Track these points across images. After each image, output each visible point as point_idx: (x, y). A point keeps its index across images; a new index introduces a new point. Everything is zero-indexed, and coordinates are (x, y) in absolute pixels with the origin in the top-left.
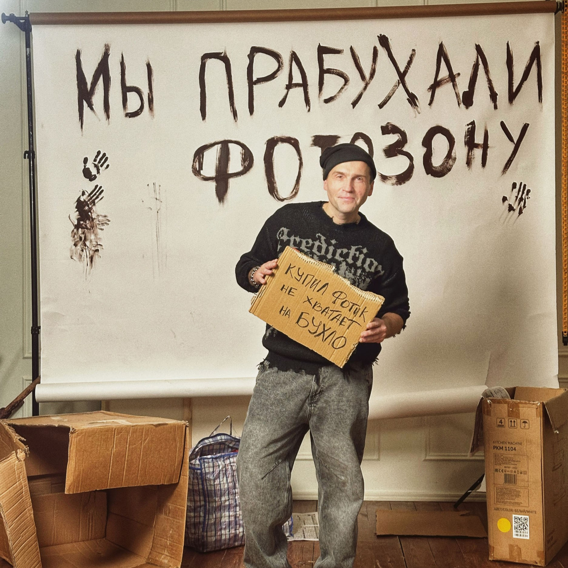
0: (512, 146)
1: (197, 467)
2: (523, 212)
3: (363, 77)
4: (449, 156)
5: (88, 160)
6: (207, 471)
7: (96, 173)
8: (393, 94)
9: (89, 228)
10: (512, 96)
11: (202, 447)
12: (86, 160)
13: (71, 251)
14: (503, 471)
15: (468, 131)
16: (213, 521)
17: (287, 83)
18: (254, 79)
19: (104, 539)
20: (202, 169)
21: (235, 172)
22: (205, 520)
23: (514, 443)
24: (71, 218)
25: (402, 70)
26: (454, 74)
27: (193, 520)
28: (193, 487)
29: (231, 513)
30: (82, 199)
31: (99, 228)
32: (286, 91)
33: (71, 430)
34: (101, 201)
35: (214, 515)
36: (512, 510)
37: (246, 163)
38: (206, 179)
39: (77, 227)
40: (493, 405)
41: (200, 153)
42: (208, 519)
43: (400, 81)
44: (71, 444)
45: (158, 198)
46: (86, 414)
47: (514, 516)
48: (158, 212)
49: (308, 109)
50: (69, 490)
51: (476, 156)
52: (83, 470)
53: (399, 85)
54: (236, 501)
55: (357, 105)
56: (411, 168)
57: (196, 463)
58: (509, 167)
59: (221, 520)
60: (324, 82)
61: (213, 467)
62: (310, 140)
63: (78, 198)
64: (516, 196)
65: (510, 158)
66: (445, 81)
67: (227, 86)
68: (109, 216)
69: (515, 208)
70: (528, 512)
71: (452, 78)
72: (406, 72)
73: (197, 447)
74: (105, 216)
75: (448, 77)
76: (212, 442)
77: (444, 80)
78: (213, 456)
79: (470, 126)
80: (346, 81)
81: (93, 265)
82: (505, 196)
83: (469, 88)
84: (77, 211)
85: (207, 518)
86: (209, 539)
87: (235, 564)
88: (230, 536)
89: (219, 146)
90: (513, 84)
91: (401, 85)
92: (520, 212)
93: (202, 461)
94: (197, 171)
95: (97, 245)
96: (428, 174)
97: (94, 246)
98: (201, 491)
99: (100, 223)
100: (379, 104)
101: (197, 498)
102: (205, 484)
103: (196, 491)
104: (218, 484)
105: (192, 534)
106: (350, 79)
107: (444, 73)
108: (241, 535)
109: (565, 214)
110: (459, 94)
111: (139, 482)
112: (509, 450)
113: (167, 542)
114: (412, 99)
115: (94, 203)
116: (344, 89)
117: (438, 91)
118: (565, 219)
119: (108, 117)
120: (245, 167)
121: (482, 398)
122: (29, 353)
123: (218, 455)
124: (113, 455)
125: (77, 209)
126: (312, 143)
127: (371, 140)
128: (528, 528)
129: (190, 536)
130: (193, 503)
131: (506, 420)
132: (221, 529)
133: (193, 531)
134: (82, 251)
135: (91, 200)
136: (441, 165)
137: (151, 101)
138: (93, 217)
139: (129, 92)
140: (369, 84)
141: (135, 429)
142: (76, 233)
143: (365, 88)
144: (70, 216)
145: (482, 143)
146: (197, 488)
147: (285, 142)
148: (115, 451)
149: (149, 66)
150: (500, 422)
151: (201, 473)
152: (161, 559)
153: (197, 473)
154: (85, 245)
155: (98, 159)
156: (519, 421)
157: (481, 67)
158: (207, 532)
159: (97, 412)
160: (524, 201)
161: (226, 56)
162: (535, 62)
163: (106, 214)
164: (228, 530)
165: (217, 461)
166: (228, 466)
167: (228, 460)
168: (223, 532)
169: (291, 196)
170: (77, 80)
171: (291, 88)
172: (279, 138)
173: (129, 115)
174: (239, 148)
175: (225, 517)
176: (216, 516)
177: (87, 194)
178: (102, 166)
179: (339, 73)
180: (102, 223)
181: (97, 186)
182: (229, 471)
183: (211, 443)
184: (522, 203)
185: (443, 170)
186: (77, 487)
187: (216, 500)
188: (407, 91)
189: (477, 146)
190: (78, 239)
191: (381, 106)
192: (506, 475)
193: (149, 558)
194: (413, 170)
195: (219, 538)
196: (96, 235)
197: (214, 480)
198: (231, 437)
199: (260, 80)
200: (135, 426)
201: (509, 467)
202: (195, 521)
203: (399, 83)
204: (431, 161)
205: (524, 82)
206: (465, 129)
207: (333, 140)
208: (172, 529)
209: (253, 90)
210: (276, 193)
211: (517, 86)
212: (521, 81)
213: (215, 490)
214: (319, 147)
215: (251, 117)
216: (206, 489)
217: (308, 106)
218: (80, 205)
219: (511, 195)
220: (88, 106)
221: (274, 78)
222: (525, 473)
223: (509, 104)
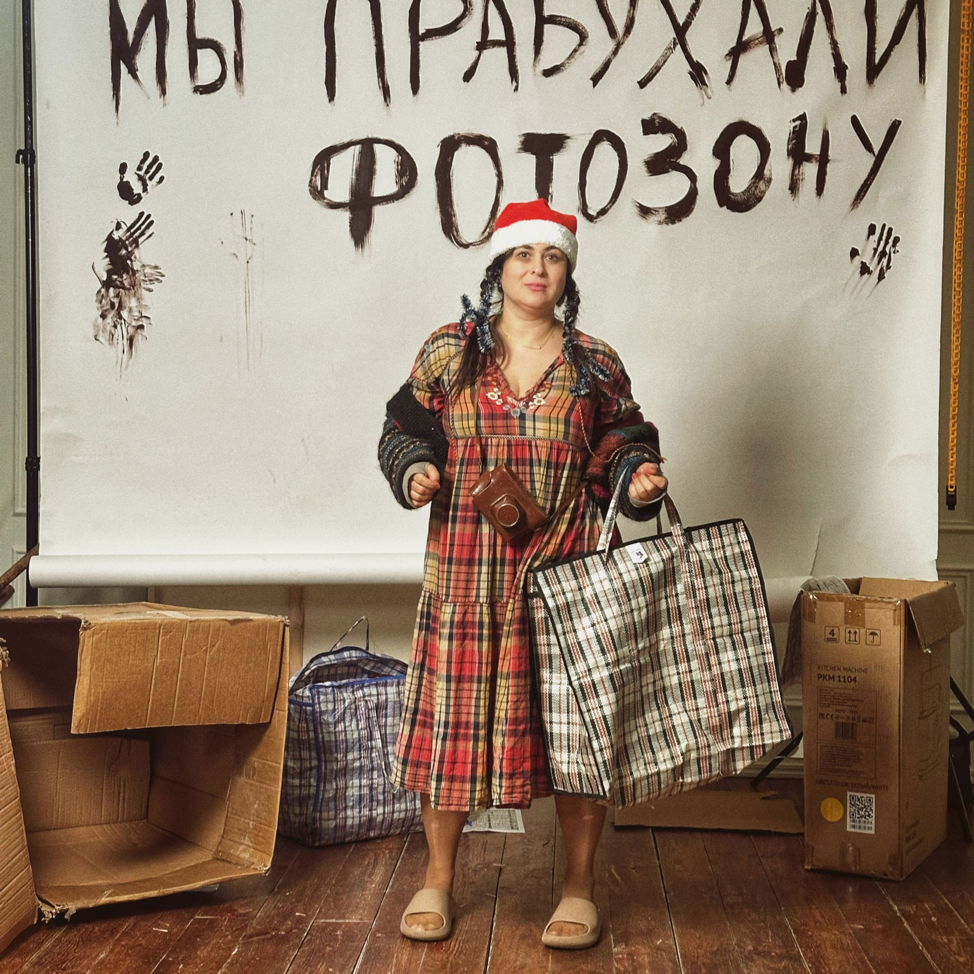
0: (870, 160)
1: (306, 700)
2: (885, 276)
3: (612, 32)
4: (759, 175)
5: (127, 167)
6: (323, 709)
7: (141, 191)
8: (665, 62)
9: (128, 286)
10: (873, 71)
11: (318, 669)
12: (123, 168)
13: (96, 326)
14: (834, 717)
15: (794, 132)
16: (331, 794)
17: (479, 40)
18: (422, 31)
19: (145, 821)
20: (326, 188)
21: (385, 195)
22: (318, 791)
23: (854, 670)
24: (96, 270)
25: (681, 20)
26: (773, 30)
27: (297, 792)
28: (299, 736)
29: (364, 782)
30: (116, 237)
31: (144, 288)
32: (477, 53)
33: (83, 623)
34: (149, 239)
35: (334, 784)
36: (846, 784)
37: (404, 181)
38: (334, 206)
39: (107, 284)
40: (818, 602)
41: (323, 160)
42: (324, 790)
43: (677, 41)
44: (83, 647)
45: (248, 238)
46: (116, 605)
47: (849, 793)
48: (248, 262)
49: (513, 88)
50: (78, 727)
51: (806, 176)
52: (104, 694)
53: (674, 48)
54: (372, 762)
55: (601, 81)
56: (692, 195)
57: (304, 695)
58: (864, 196)
59: (345, 792)
60: (545, 38)
61: (334, 702)
62: (517, 142)
63: (108, 234)
64: (874, 249)
65: (866, 181)
66: (757, 41)
67: (373, 42)
68: (162, 267)
69: (871, 269)
70: (874, 787)
71: (769, 36)
72: (687, 24)
73: (307, 668)
74: (156, 267)
75: (761, 35)
76: (334, 660)
77: (754, 40)
78: (335, 684)
79: (798, 123)
80: (583, 37)
81: (133, 352)
82: (856, 247)
83: (798, 55)
84: (107, 257)
85: (322, 788)
86: (324, 824)
87: (368, 865)
88: (360, 821)
89: (358, 148)
90: (875, 49)
91: (678, 47)
92: (881, 277)
93: (315, 691)
94: (318, 192)
95: (142, 317)
96: (721, 205)
97: (135, 319)
98: (313, 742)
99: (147, 279)
100: (639, 80)
101: (305, 754)
102: (320, 731)
103: (304, 742)
104: (342, 732)
105: (296, 815)
106: (589, 35)
107: (755, 27)
108: (380, 818)
109: (957, 281)
110: (780, 66)
111: (202, 719)
112: (845, 681)
113: (249, 824)
114: (698, 73)
115: (136, 243)
116: (578, 53)
117: (743, 59)
119: (163, 92)
120: (401, 186)
121: (801, 591)
122: (22, 507)
123: (344, 681)
124: (157, 670)
125: (106, 254)
126: (520, 146)
127: (623, 144)
128: (874, 815)
129: (292, 818)
130: (299, 762)
131: (842, 631)
132: (345, 809)
133: (297, 810)
134: (115, 327)
135: (132, 238)
136: (745, 190)
137: (239, 65)
138: (135, 269)
139: (201, 48)
140: (622, 44)
141: (196, 627)
142: (105, 295)
143: (615, 52)
144: (95, 265)
145: (818, 153)
146: (306, 737)
147: (473, 144)
148: (161, 663)
149: (236, 3)
150: (830, 633)
151: (313, 712)
152: (238, 853)
153: (306, 710)
154: (121, 317)
155: (145, 167)
156: (863, 631)
157: (820, 18)
158: (321, 812)
160: (887, 256)
162: (915, 11)
163: (158, 264)
164: (358, 810)
165: (341, 692)
166: (360, 701)
167: (360, 691)
168: (349, 812)
169: (481, 238)
170: (111, 26)
171: (486, 49)
172: (462, 136)
173: (201, 89)
174: (392, 154)
175: (353, 787)
176: (337, 785)
177: (124, 228)
178: (151, 178)
179: (570, 23)
180: (151, 278)
181: (142, 214)
182: (362, 710)
183: (333, 662)
184: (885, 261)
185: (748, 199)
186: (92, 722)
187: (337, 758)
188: (689, 57)
189: (809, 158)
190: (108, 307)
191: (643, 84)
192: (837, 724)
193: (218, 851)
194: (695, 199)
195: (341, 822)
196: (138, 300)
197: (336, 724)
198: (368, 653)
199: (432, 33)
200: (195, 621)
201: (844, 711)
202: (300, 794)
203: (675, 44)
204: (727, 183)
205: (893, 47)
206: (788, 127)
207: (556, 142)
208: (257, 802)
209: (418, 50)
210: (455, 233)
211: (881, 54)
212: (889, 45)
213: (336, 741)
214: (533, 154)
215: (415, 98)
216: (321, 739)
217: (514, 82)
218: (113, 247)
219: (865, 246)
220: (129, 72)
221: (456, 30)
222: (871, 720)
223: (867, 85)
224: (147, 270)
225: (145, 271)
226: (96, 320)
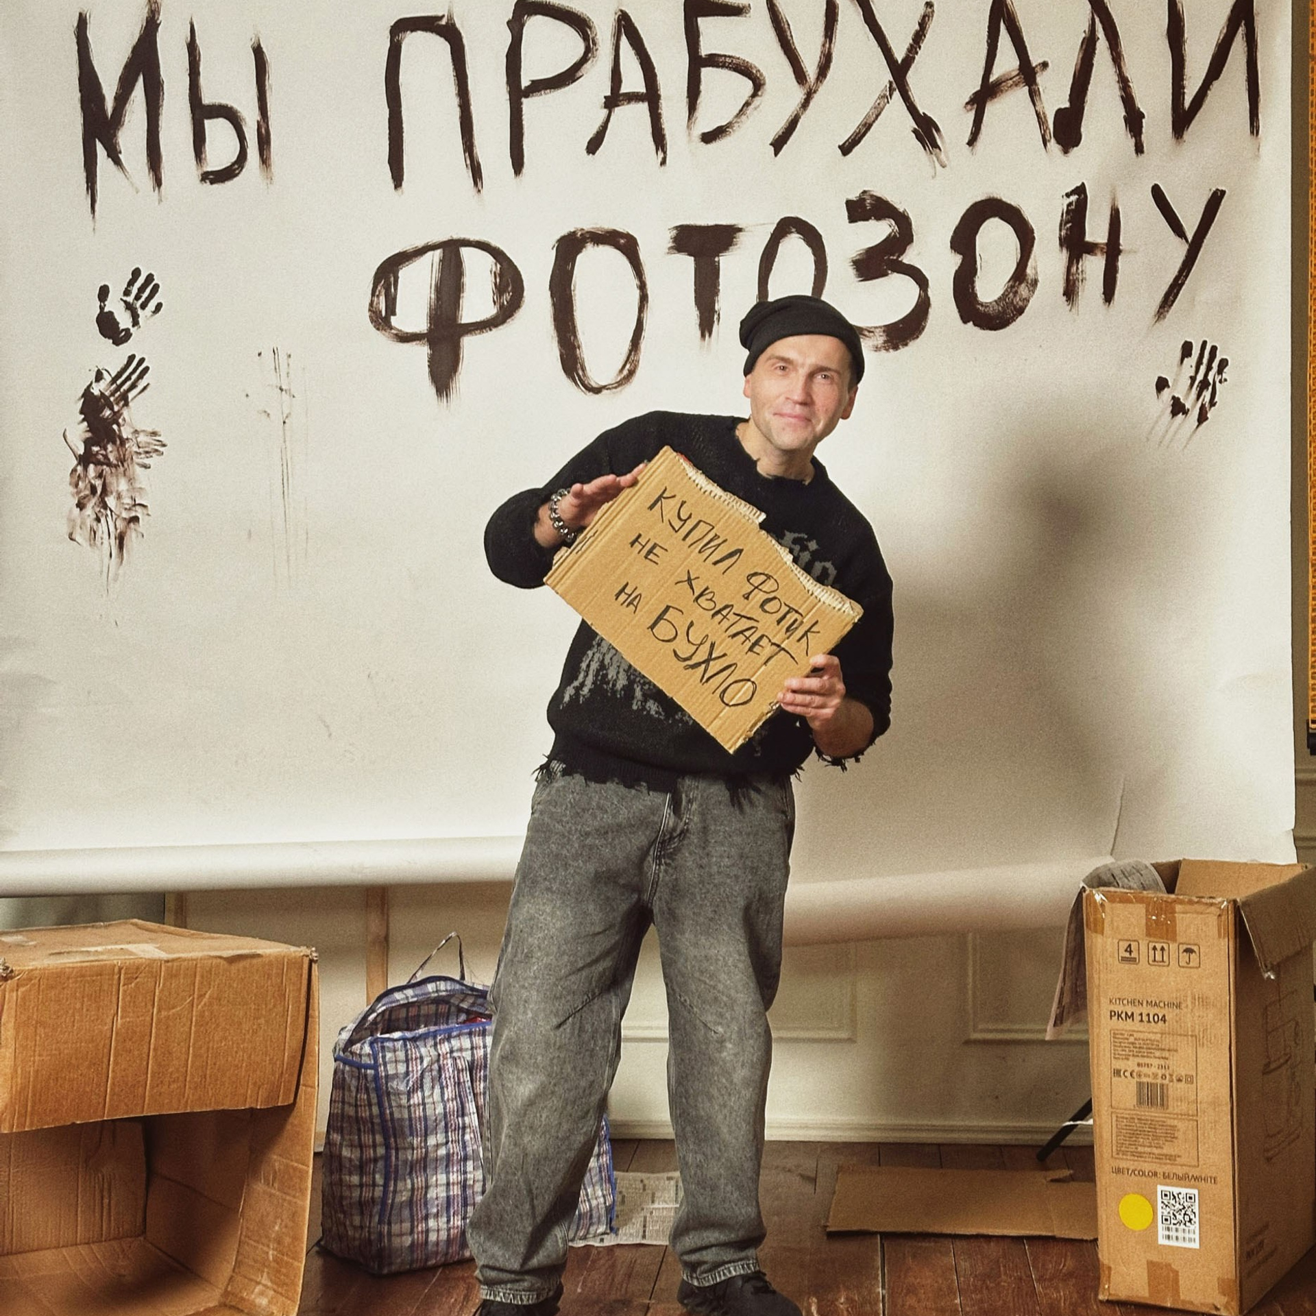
0: (1179, 250)
1: (366, 1060)
2: (1209, 415)
3: (800, 76)
4: (1020, 275)
5: (108, 292)
6: (391, 1072)
7: (129, 326)
8: (877, 117)
9: (115, 462)
10: (1182, 119)
11: (388, 1011)
12: (104, 293)
13: (71, 521)
14: (1135, 1074)
15: (1068, 211)
16: (404, 1197)
17: (609, 94)
18: (525, 82)
19: (142, 1238)
20: (394, 313)
21: (478, 320)
22: (385, 1192)
23: (1162, 1005)
24: (69, 439)
25: (899, 55)
26: (1034, 65)
27: (356, 1194)
28: (357, 1112)
30: (96, 391)
31: (138, 464)
32: (606, 111)
34: (143, 394)
35: (409, 1181)
36: (1155, 1174)
37: (506, 297)
38: (405, 338)
39: (85, 460)
40: (1108, 906)
41: (388, 273)
42: (395, 1192)
43: (894, 85)
45: (284, 387)
47: (1160, 1188)
48: (284, 422)
49: (660, 160)
51: (1088, 275)
52: (37, 1072)
53: (891, 95)
54: (464, 1147)
55: (785, 148)
56: (923, 306)
57: (363, 1052)
58: (1173, 302)
59: (426, 1193)
60: (702, 87)
61: (407, 1061)
62: (666, 239)
63: (85, 387)
64: (1191, 377)
65: (1176, 279)
66: (1011, 82)
67: (455, 101)
68: (162, 433)
69: (1188, 406)
70: (1196, 1179)
71: (1028, 74)
72: (909, 60)
73: (371, 1010)
74: (154, 434)
75: (1017, 72)
76: (412, 997)
77: (1007, 80)
78: (407, 1034)
79: (1074, 198)
80: (758, 85)
81: (125, 555)
82: (1164, 376)
83: (1071, 100)
84: (84, 420)
85: (392, 1189)
86: (396, 1241)
88: (449, 1235)
89: (438, 254)
90: (1183, 88)
91: (897, 94)
92: (1202, 418)
93: (377, 1046)
94: (382, 319)
95: (135, 505)
96: (965, 321)
97: (126, 509)
98: (377, 1120)
99: (141, 450)
100: (841, 144)
101: (367, 1139)
102: (387, 1104)
103: (364, 1121)
104: (419, 1105)
105: (355, 1227)
106: (767, 81)
107: (1007, 62)
110: (1045, 117)
111: (191, 1103)
112: (1149, 1021)
113: (268, 1253)
114: (926, 131)
115: (124, 398)
116: (752, 106)
117: (993, 109)
120: (502, 306)
121: (1083, 887)
123: (422, 1030)
124: (117, 1034)
125: (83, 416)
126: (671, 244)
127: (820, 236)
128: (1197, 1220)
129: (350, 1233)
130: (358, 1150)
131: (1143, 948)
132: (426, 1218)
133: (357, 1220)
134: (98, 520)
135: (119, 393)
136: (1000, 298)
137: (264, 141)
138: (125, 436)
139: (210, 118)
140: (815, 92)
141: (174, 969)
142: (82, 475)
143: (805, 104)
144: (67, 433)
145: (1105, 241)
146: (368, 1113)
147: (604, 243)
148: (123, 1025)
149: (258, 52)
150: (1126, 951)
151: (376, 1077)
152: (253, 1296)
153: (366, 1075)
154: (105, 506)
155: (135, 290)
156: (1173, 946)
157: (1102, 45)
158: (390, 1224)
160: (1210, 388)
161: (454, 25)
162: (1241, 31)
163: (157, 429)
164: (445, 1219)
165: (417, 1047)
166: (445, 1058)
167: (446, 1043)
168: (432, 1223)
169: (619, 379)
170: (80, 91)
171: (618, 106)
172: (588, 232)
173: (211, 177)
174: (488, 260)
175: (437, 1186)
176: (413, 1184)
177: (107, 378)
178: (143, 306)
179: (737, 64)
180: (147, 449)
181: (132, 358)
182: (449, 1071)
183: (411, 1000)
184: (1207, 394)
185: (1004, 311)
186: (20, 1115)
187: (412, 1144)
188: (912, 109)
189: (1091, 248)
190: (87, 492)
191: (846, 149)
192: (1140, 1084)
193: (226, 1292)
194: (927, 313)
195: (421, 1238)
196: (131, 480)
197: (409, 1094)
198: (463, 984)
199: (542, 86)
200: (173, 960)
201: (1149, 1066)
202: (360, 1196)
203: (891, 90)
204: (973, 288)
205: (1211, 83)
206: (1061, 205)
207: (723, 237)
208: (279, 1221)
209: (521, 110)
210: (580, 373)
211: (1194, 93)
212: (1204, 81)
213: (410, 1119)
214: (690, 255)
215: (518, 179)
216: (388, 1117)
217: (660, 152)
218: (92, 406)
219: (1178, 374)
220: (109, 156)
221: (575, 80)
222: (1190, 1079)
223: (1174, 141)
224: (142, 438)
225: (139, 439)
226: (71, 511)
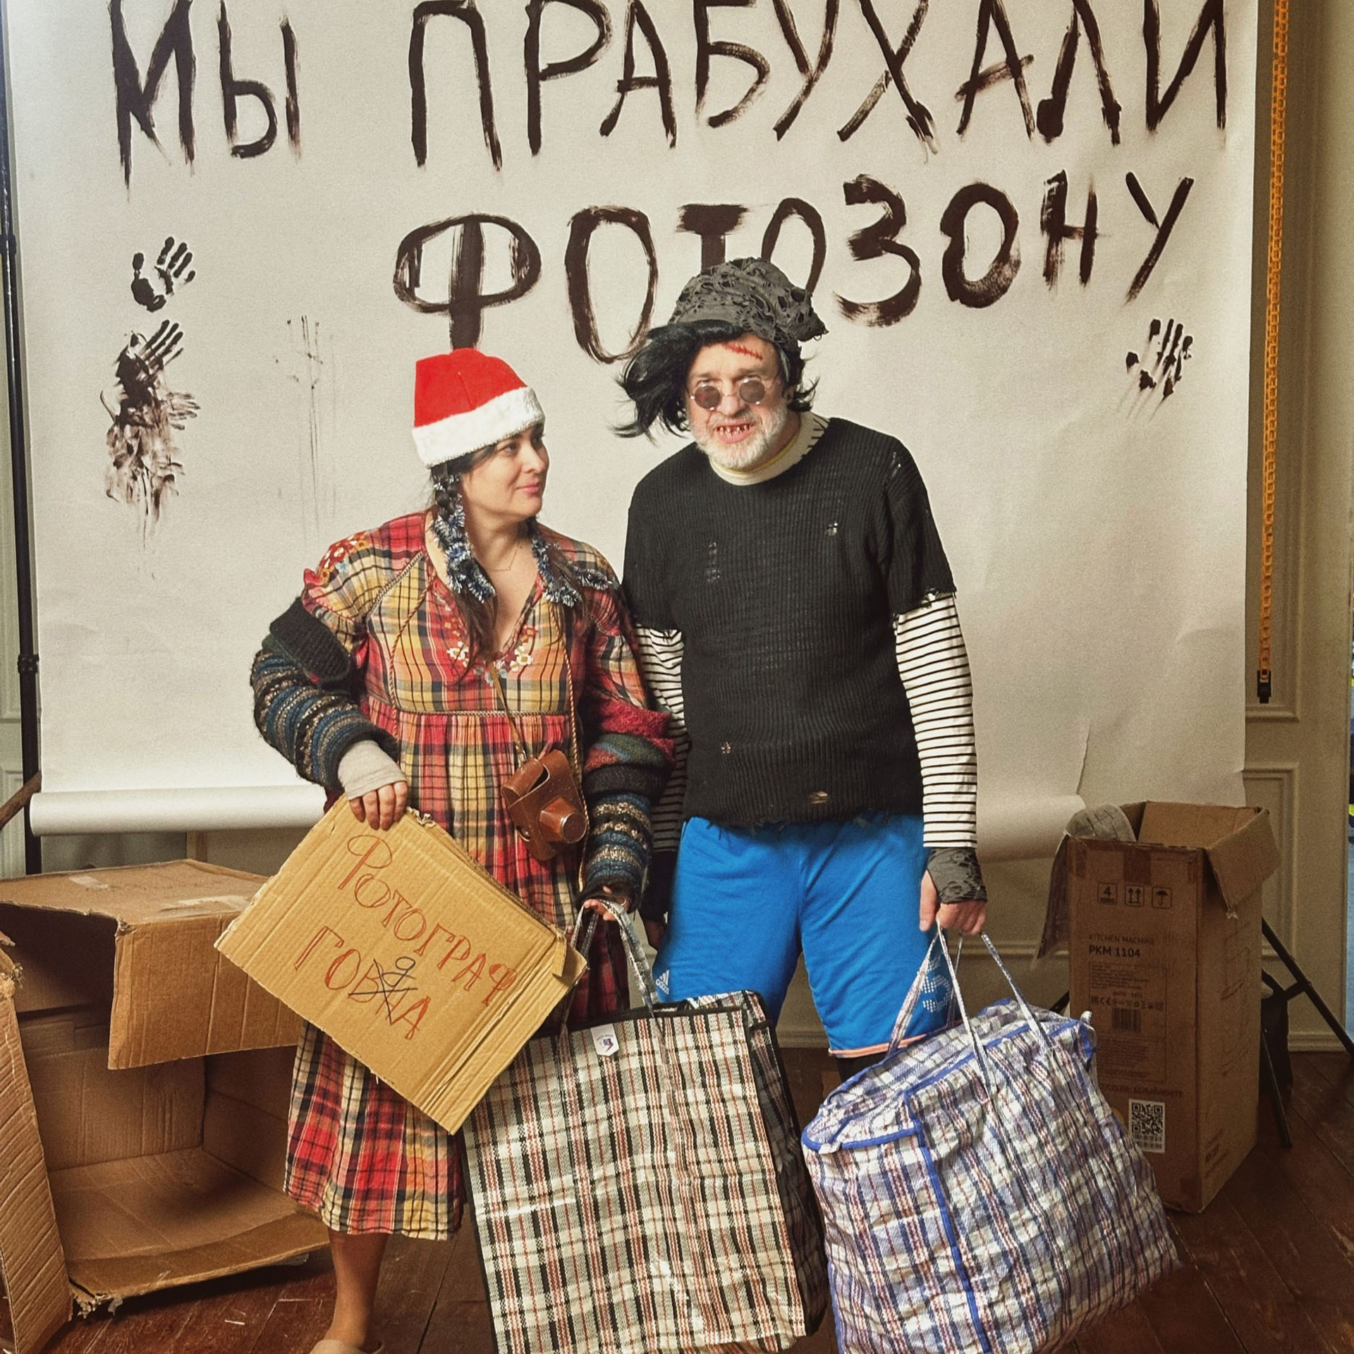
0: (1151, 234)
2: (1174, 388)
3: (802, 64)
4: (1003, 256)
5: (143, 260)
7: (164, 293)
8: (873, 105)
9: (150, 423)
10: (1155, 112)
12: (138, 261)
13: (109, 479)
14: (1110, 1002)
15: (1049, 198)
17: (622, 78)
18: (542, 66)
19: (199, 1149)
20: (417, 285)
21: (498, 292)
23: (1136, 940)
24: (106, 402)
25: (895, 47)
26: (1020, 59)
30: (131, 355)
31: (173, 425)
32: (618, 95)
33: (119, 926)
34: (177, 358)
36: (1127, 1089)
37: (524, 272)
38: (428, 309)
39: (121, 420)
40: (1090, 852)
41: (411, 247)
43: (890, 75)
44: (120, 957)
45: (312, 354)
46: (152, 866)
47: (1131, 1101)
48: (313, 387)
49: (670, 142)
50: (117, 1061)
51: (1066, 258)
52: (149, 1016)
53: (887, 85)
55: (788, 132)
56: (914, 285)
58: (1144, 283)
60: (710, 74)
62: (676, 217)
63: (121, 351)
64: (1159, 353)
65: (1147, 261)
66: (998, 74)
67: (476, 82)
68: (196, 396)
69: (1154, 380)
70: (1164, 1093)
71: (1014, 67)
72: (904, 52)
74: (188, 396)
75: (1004, 65)
79: (1055, 184)
80: (763, 72)
81: (160, 511)
82: (1134, 352)
83: (1053, 92)
84: (120, 382)
89: (459, 229)
90: (1157, 82)
91: (892, 83)
92: (1168, 391)
94: (406, 290)
95: (170, 464)
96: (953, 299)
97: (161, 468)
99: (175, 412)
100: (839, 130)
106: (771, 69)
107: (995, 55)
109: (1271, 397)
110: (1030, 107)
111: (279, 1039)
112: (1125, 955)
114: (919, 119)
115: (159, 363)
116: (756, 94)
117: (981, 99)
118: (1270, 408)
119: (190, 155)
120: (520, 279)
121: (1068, 835)
122: (14, 710)
124: (218, 978)
125: (119, 379)
126: (680, 223)
127: (819, 217)
128: (1163, 1129)
131: (1120, 888)
134: (135, 478)
135: (153, 358)
136: (985, 278)
137: (293, 118)
138: (160, 399)
139: (239, 94)
140: (816, 80)
142: (119, 435)
143: (807, 91)
144: (105, 396)
145: (1083, 225)
147: (617, 220)
148: (223, 970)
149: (287, 31)
150: (1105, 893)
154: (141, 465)
155: (168, 259)
156: (1148, 889)
157: (1083, 41)
159: (177, 864)
160: (1176, 363)
161: (474, 9)
162: (1211, 30)
163: (189, 392)
170: (115, 66)
171: (630, 90)
172: (601, 210)
173: (242, 151)
174: (507, 235)
177: (142, 343)
178: (177, 274)
179: (744, 52)
180: (182, 411)
181: (166, 324)
184: (1173, 369)
185: (989, 290)
186: (135, 1053)
188: (907, 99)
189: (1070, 232)
190: (124, 451)
191: (844, 135)
192: (1116, 1011)
194: (918, 290)
196: (165, 441)
199: (556, 70)
201: (1124, 994)
203: (887, 80)
204: (961, 267)
205: (1182, 79)
206: (1042, 191)
207: (729, 216)
209: (538, 92)
210: (594, 343)
211: (1167, 88)
212: (1177, 76)
214: (697, 233)
215: (536, 158)
217: (670, 134)
218: (127, 370)
219: (1147, 349)
220: (142, 129)
221: (589, 64)
222: (1160, 1006)
223: (1147, 132)
224: (176, 401)
225: (174, 401)
226: (108, 469)
